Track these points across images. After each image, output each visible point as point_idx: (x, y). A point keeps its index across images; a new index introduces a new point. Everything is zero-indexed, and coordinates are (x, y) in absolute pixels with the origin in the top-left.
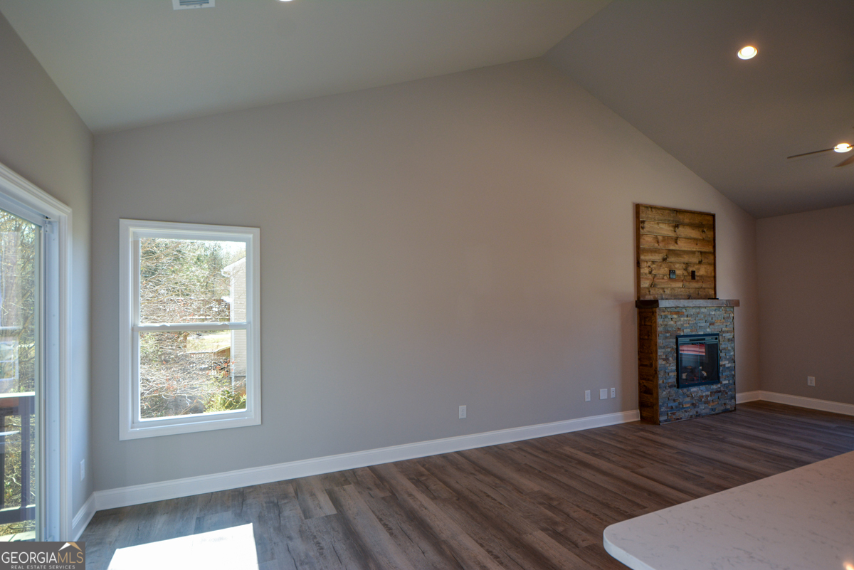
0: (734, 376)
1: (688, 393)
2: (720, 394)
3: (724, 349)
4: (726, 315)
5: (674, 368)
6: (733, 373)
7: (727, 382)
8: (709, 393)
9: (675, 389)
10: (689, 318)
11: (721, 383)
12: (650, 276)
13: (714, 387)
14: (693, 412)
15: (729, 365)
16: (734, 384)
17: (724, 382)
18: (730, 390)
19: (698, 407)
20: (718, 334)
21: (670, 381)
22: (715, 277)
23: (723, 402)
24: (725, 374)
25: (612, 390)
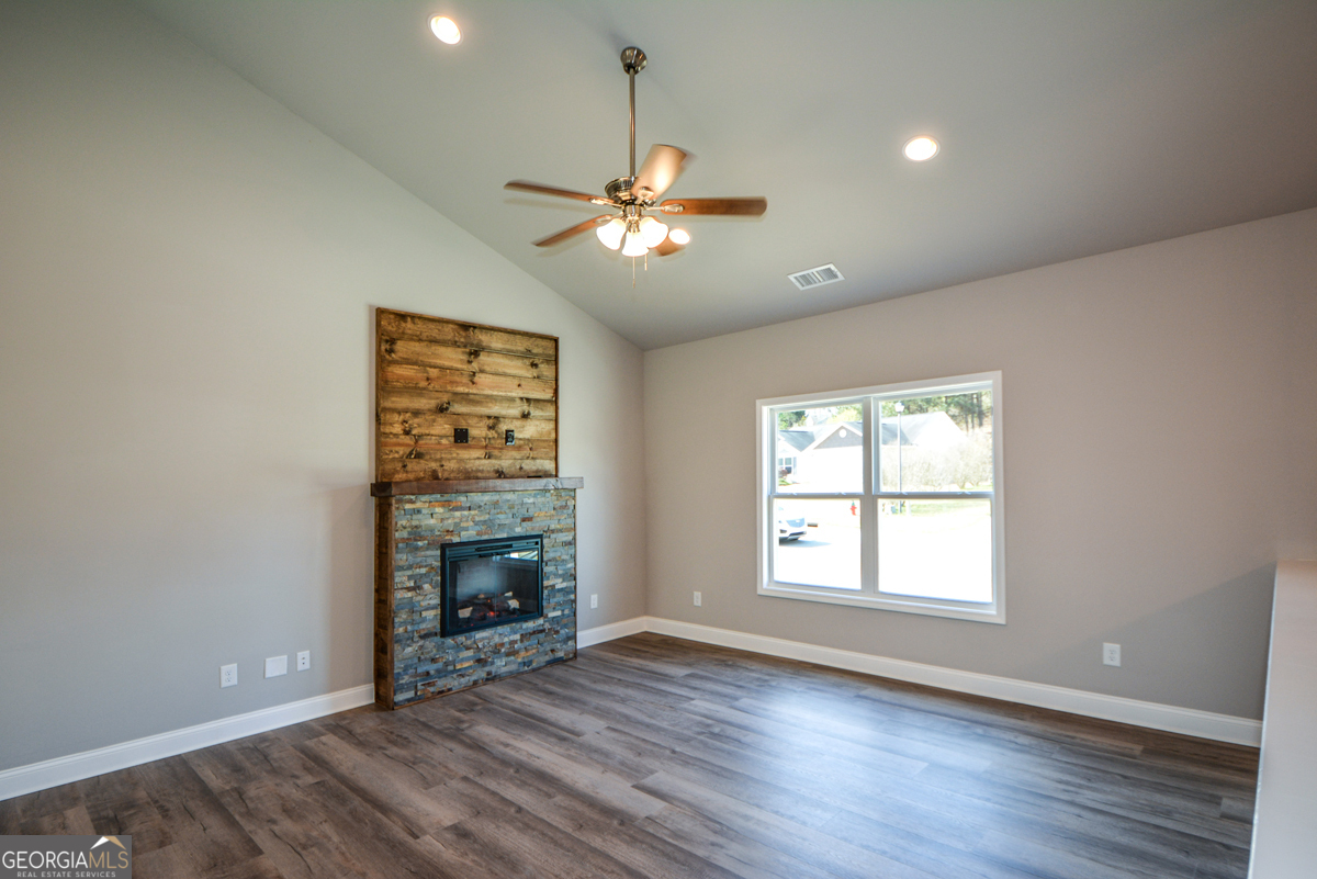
0: (575, 601)
1: (469, 642)
2: (542, 636)
3: (554, 559)
4: (558, 504)
5: (436, 601)
6: (572, 597)
7: (559, 613)
8: (517, 637)
9: (438, 639)
10: (472, 512)
11: (546, 616)
12: (407, 440)
13: (530, 625)
14: (481, 674)
15: (564, 585)
16: (575, 615)
17: (551, 615)
18: (565, 626)
19: (493, 663)
20: (540, 536)
21: (423, 626)
22: (556, 441)
23: (548, 648)
24: (553, 601)
25: (300, 655)
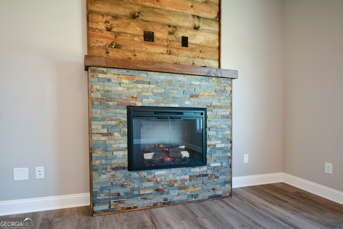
0: (231, 157)
1: (150, 177)
2: (205, 178)
3: (215, 127)
4: (219, 88)
5: (125, 145)
6: (229, 154)
7: (218, 164)
8: (187, 177)
9: (126, 172)
10: (152, 86)
11: (209, 166)
12: (108, 34)
13: (197, 170)
14: (160, 199)
15: (223, 145)
16: (231, 167)
17: (213, 165)
18: (223, 174)
19: (168, 193)
20: (205, 109)
21: (114, 161)
22: (219, 48)
23: (211, 187)
24: (214, 156)
25: (37, 169)
